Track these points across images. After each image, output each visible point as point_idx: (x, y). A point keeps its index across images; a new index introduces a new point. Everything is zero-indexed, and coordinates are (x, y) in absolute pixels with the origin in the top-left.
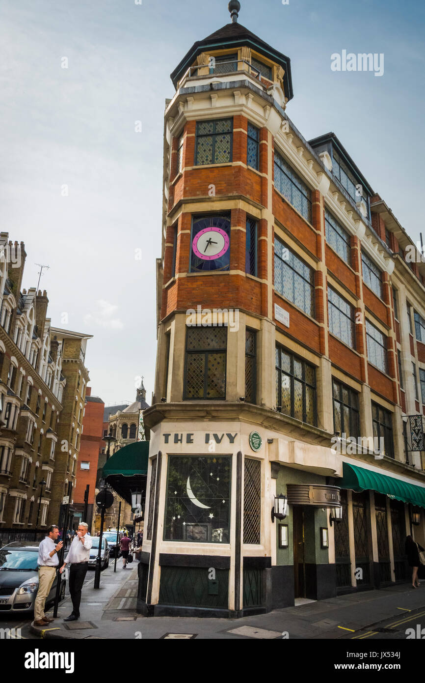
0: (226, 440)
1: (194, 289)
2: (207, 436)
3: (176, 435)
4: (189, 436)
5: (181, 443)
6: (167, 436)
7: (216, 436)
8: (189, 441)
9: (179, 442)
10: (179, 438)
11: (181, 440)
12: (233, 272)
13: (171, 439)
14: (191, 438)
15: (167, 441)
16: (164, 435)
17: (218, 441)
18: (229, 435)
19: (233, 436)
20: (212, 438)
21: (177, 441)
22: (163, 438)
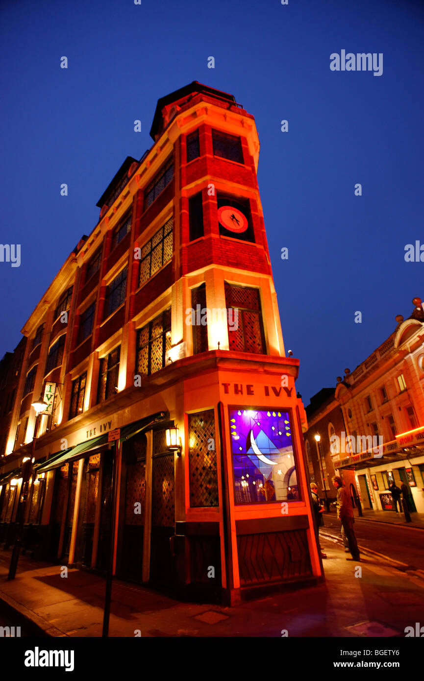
0: (284, 393)
1: (228, 250)
2: (266, 389)
3: (236, 386)
4: (249, 387)
5: (242, 394)
6: (226, 386)
7: (274, 389)
8: (250, 392)
9: (240, 393)
10: (239, 389)
11: (241, 391)
12: (258, 246)
13: (231, 389)
14: (252, 390)
15: (226, 392)
16: (223, 384)
17: (277, 394)
18: (286, 389)
19: (290, 390)
20: (271, 391)
21: (237, 391)
22: (222, 388)
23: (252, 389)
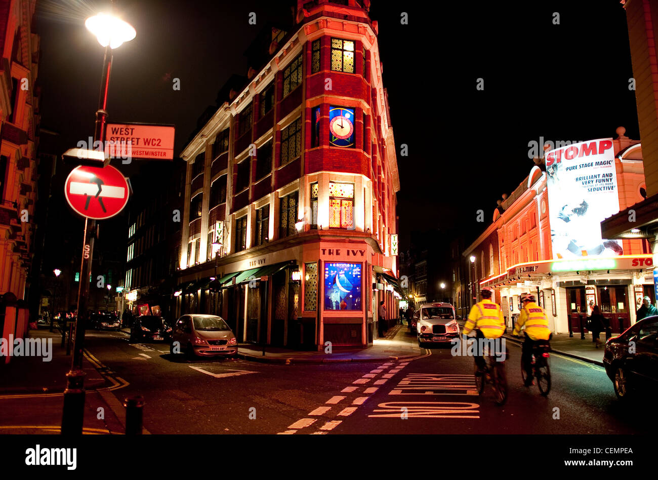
0: (359, 253)
1: (334, 158)
2: (348, 251)
3: (330, 250)
4: (337, 251)
5: (333, 255)
6: (324, 251)
7: (353, 251)
8: (338, 254)
10: (332, 252)
11: (333, 253)
12: (358, 150)
13: (327, 252)
15: (324, 253)
16: (322, 249)
17: (355, 254)
18: (360, 251)
19: (363, 252)
20: (351, 253)
21: (330, 253)
22: (321, 252)
23: (339, 252)
